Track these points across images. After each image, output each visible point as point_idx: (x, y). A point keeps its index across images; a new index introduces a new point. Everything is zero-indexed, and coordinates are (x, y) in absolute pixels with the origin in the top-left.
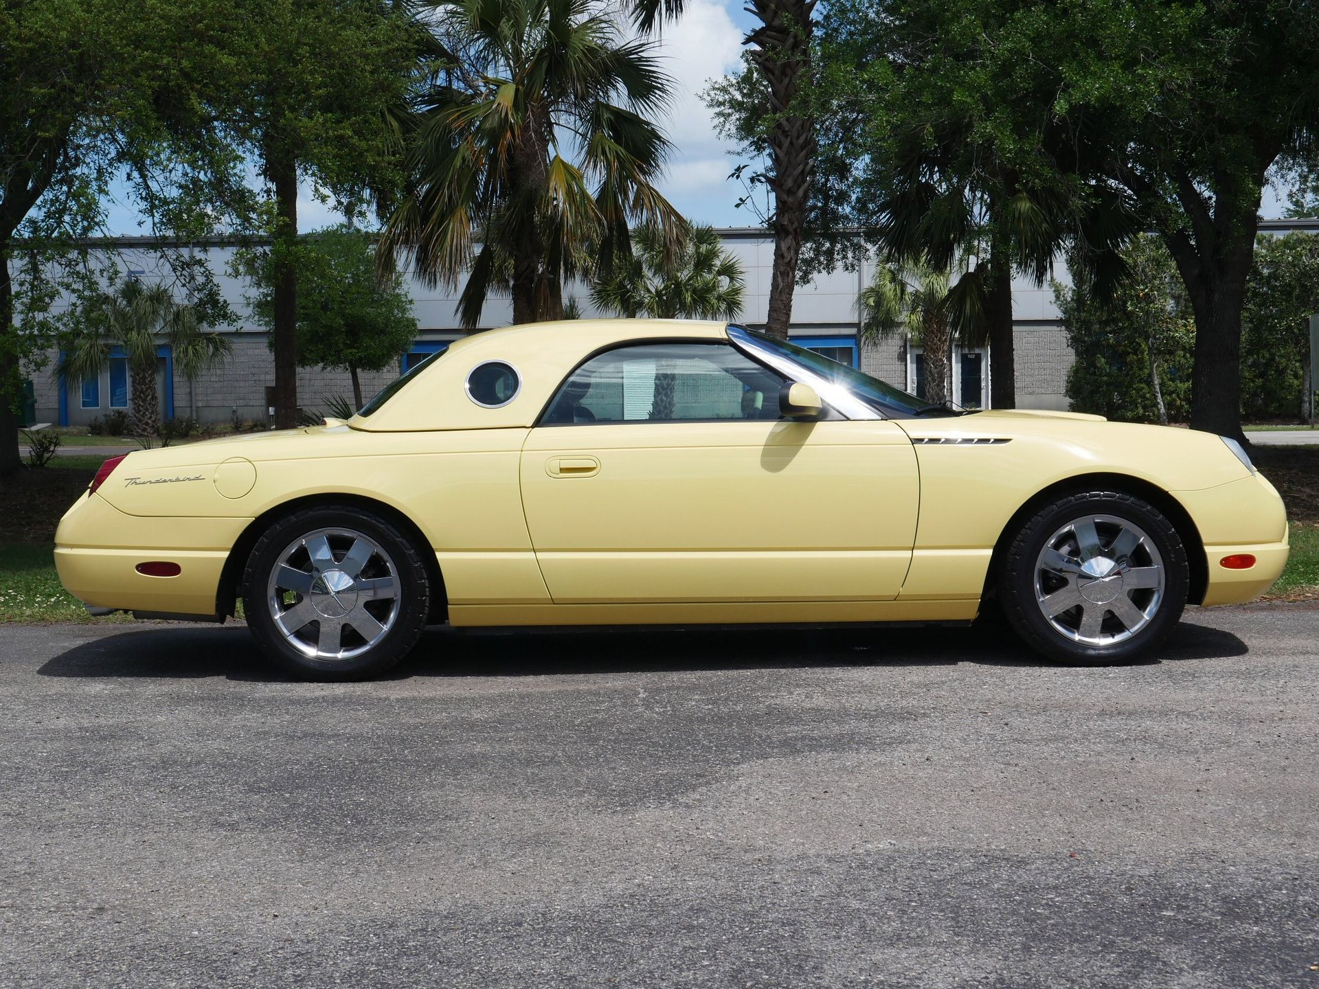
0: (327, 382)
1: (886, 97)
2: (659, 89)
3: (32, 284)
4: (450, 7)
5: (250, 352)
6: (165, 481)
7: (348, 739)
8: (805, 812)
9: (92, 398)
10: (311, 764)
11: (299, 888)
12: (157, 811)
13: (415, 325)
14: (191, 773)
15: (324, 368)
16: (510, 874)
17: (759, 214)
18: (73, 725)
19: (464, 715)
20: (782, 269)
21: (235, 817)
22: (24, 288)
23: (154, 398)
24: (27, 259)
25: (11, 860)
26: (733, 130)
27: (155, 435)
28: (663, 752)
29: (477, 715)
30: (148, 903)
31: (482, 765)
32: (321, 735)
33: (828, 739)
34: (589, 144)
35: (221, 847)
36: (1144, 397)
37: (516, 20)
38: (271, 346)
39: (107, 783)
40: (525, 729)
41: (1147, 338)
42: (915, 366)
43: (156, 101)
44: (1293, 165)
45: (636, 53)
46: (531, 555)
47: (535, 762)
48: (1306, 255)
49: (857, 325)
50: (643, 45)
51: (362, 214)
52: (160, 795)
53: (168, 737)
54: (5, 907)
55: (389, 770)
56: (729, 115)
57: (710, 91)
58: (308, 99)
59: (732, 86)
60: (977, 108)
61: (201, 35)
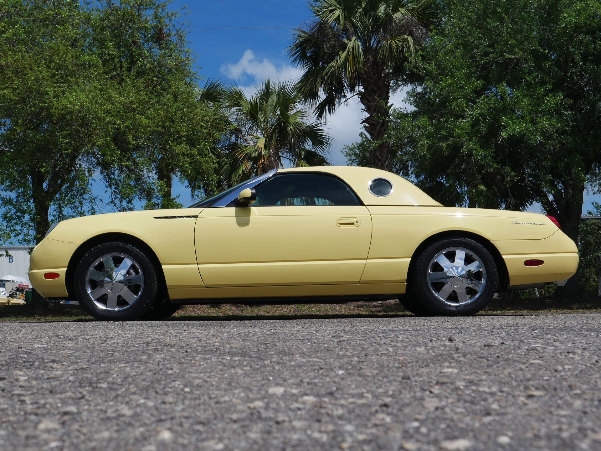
1: (426, 133)
2: (325, 142)
3: (58, 216)
4: (238, 107)
24: (57, 205)
34: (296, 164)
37: (265, 114)
43: (115, 139)
44: (596, 180)
45: (316, 127)
50: (318, 124)
56: (354, 160)
57: (346, 150)
58: (179, 138)
59: (355, 148)
60: (465, 138)
61: (134, 110)
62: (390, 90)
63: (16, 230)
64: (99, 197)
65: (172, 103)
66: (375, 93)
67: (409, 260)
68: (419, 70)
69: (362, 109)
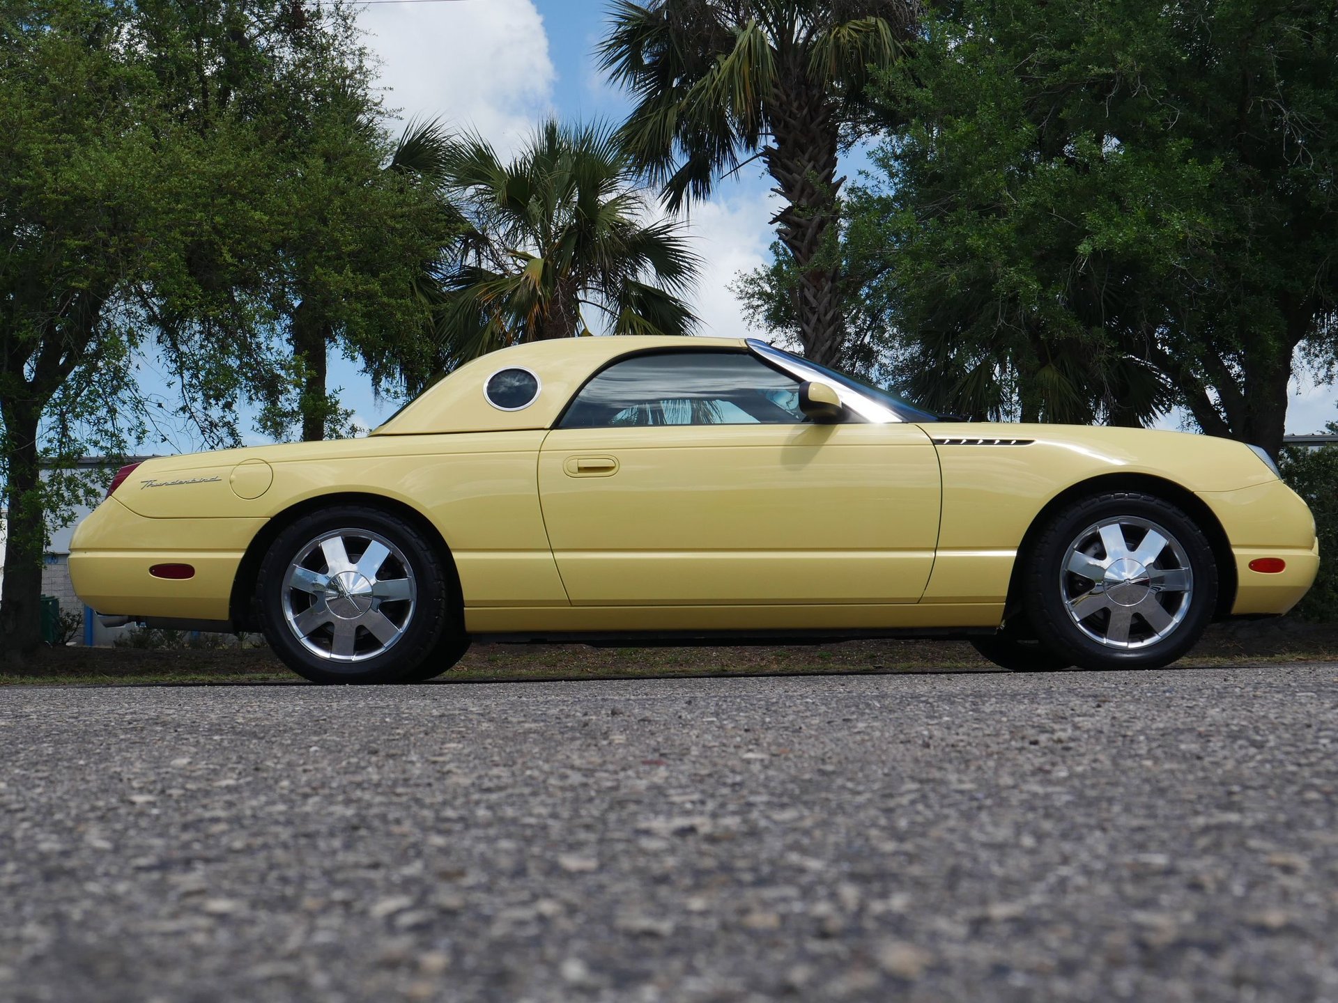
1: (910, 248)
2: (686, 268)
3: (60, 441)
4: (480, 186)
6: (181, 483)
24: (56, 416)
26: (762, 321)
34: (618, 320)
37: (545, 199)
43: (189, 261)
45: (665, 233)
46: (549, 555)
50: (668, 226)
56: (758, 306)
57: (739, 284)
58: (339, 257)
59: (761, 278)
61: (234, 194)
62: (839, 146)
64: (154, 399)
65: (320, 176)
66: (804, 153)
68: (897, 103)
69: (772, 190)
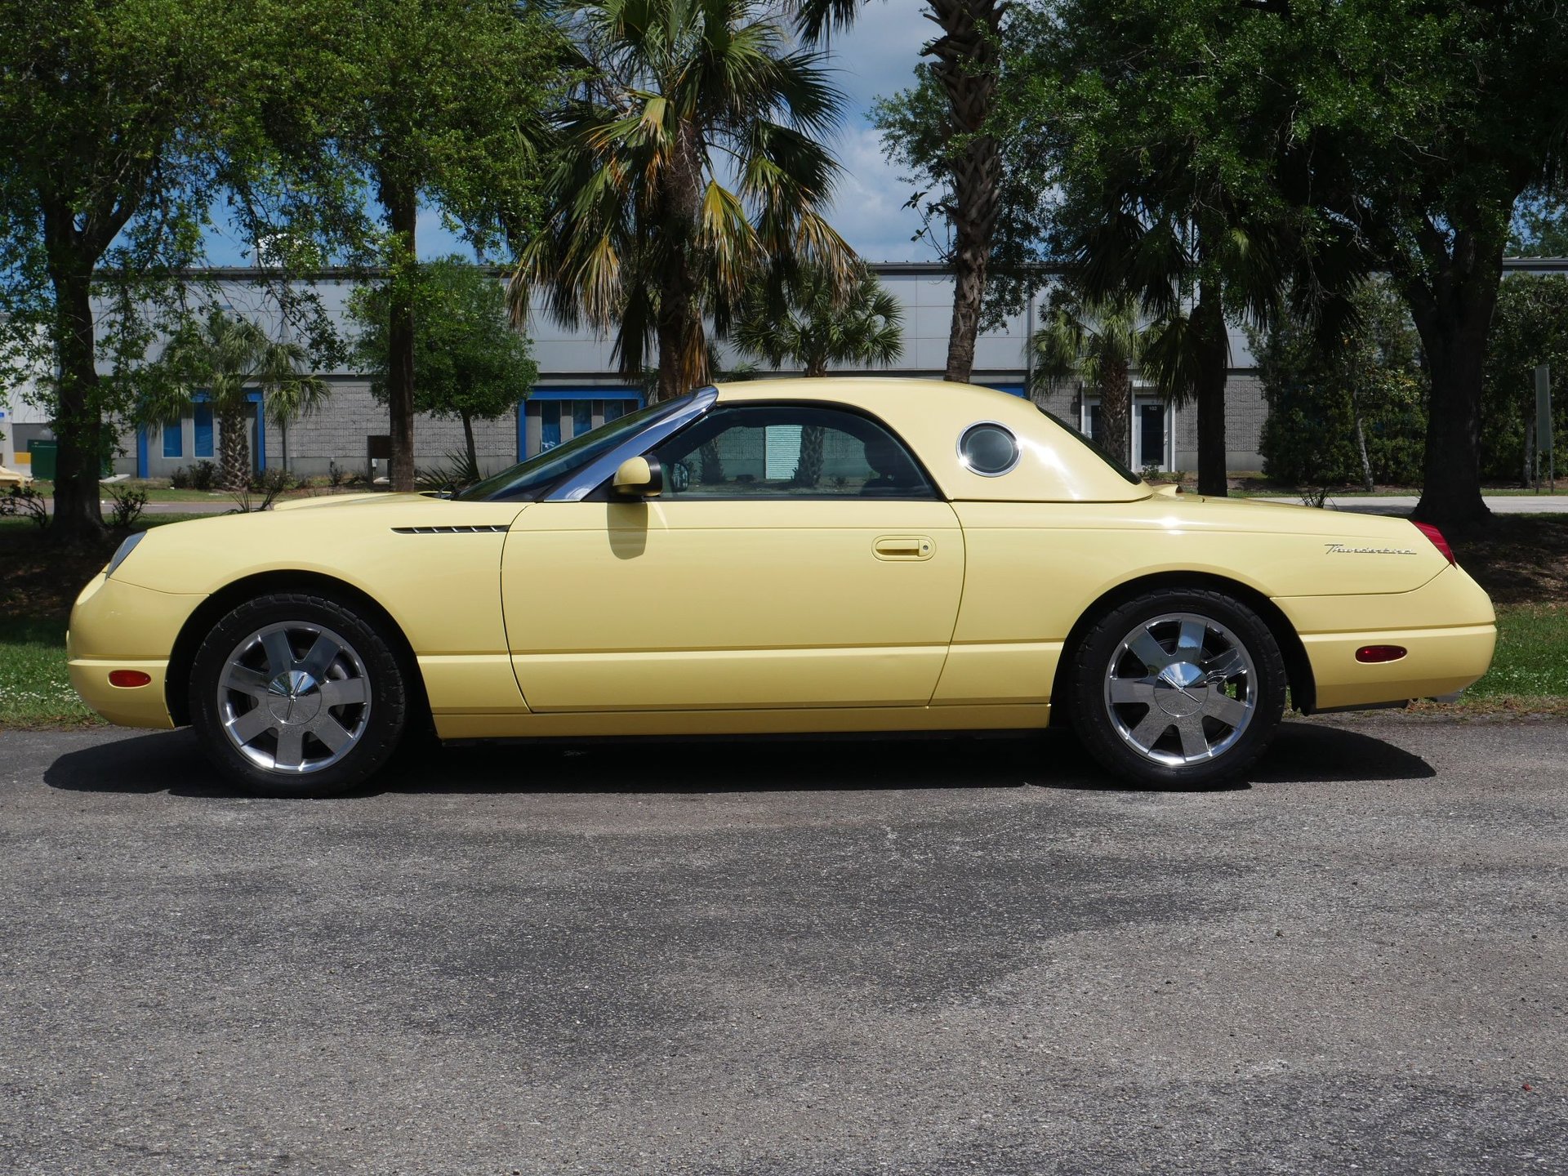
0: (436, 431)
1: (1096, 115)
2: (826, 106)
3: (123, 325)
4: (593, 9)
5: (350, 397)
7: (548, 895)
8: (1152, 1013)
9: (174, 447)
10: (511, 932)
11: (537, 1127)
12: (331, 1001)
13: (534, 368)
14: (364, 944)
15: (433, 416)
16: (804, 1108)
17: (938, 248)
18: (206, 870)
19: (682, 861)
20: (964, 311)
21: (433, 1013)
22: (115, 330)
23: (244, 447)
24: (117, 296)
25: (158, 1076)
26: (904, 154)
27: (245, 489)
28: (944, 919)
29: (698, 861)
30: (345, 1149)
31: (725, 936)
32: (514, 889)
33: (1142, 902)
34: (747, 167)
35: (423, 1060)
36: (1346, 456)
37: (666, 25)
38: (375, 390)
39: (263, 958)
40: (763, 883)
41: (1351, 390)
42: (1090, 418)
43: (264, 114)
45: (801, 65)
47: (789, 934)
48: (1530, 298)
49: (1026, 373)
50: (808, 56)
51: (495, 244)
52: (332, 977)
53: (326, 890)
54: (158, 1154)
55: (610, 942)
56: (899, 137)
57: (879, 110)
59: (904, 105)
60: (1199, 129)
61: (314, 38)
63: (15, 370)
67: (1060, 646)
69: (926, 14)
